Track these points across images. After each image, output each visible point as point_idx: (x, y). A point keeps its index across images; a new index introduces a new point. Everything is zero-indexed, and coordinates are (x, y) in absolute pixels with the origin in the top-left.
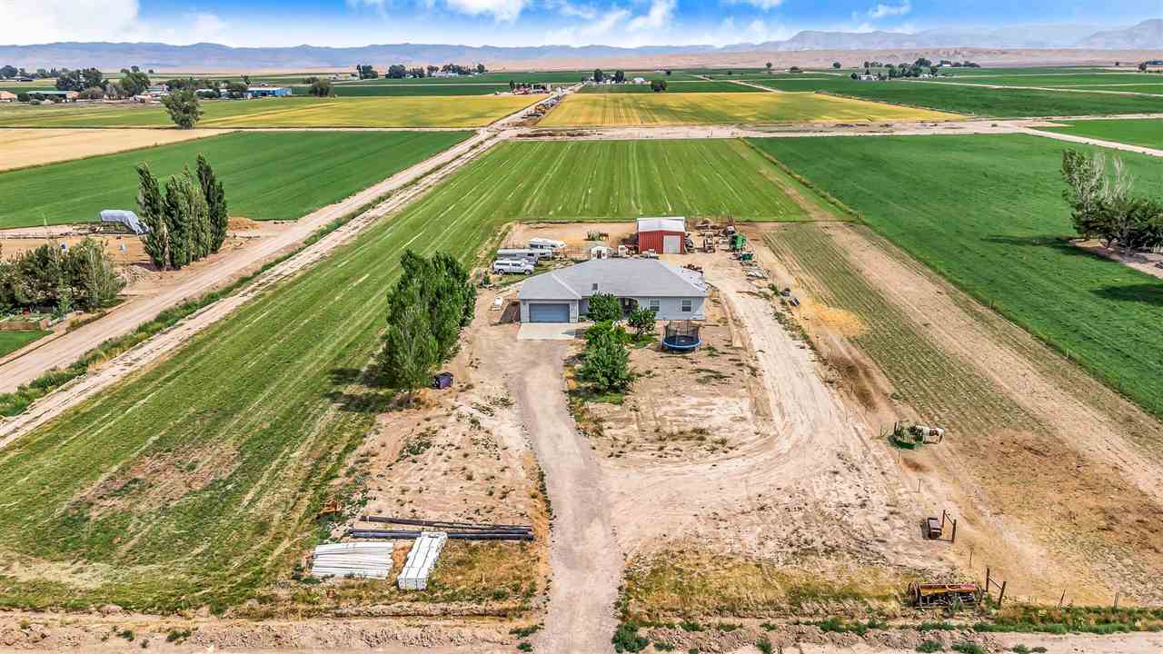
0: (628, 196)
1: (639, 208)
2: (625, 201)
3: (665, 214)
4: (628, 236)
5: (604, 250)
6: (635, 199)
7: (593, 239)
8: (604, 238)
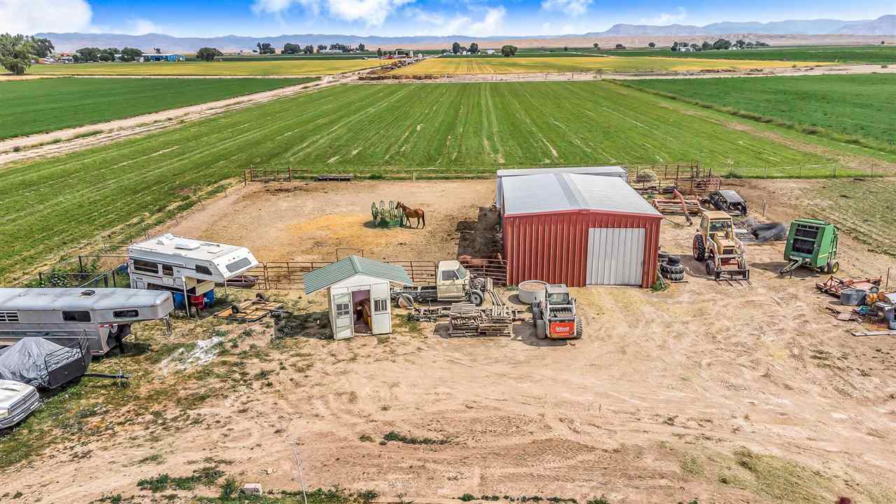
0: (477, 133)
1: (496, 151)
2: (473, 142)
3: (548, 161)
4: (474, 214)
5: (380, 289)
6: (490, 138)
7: (384, 224)
8: (414, 221)
